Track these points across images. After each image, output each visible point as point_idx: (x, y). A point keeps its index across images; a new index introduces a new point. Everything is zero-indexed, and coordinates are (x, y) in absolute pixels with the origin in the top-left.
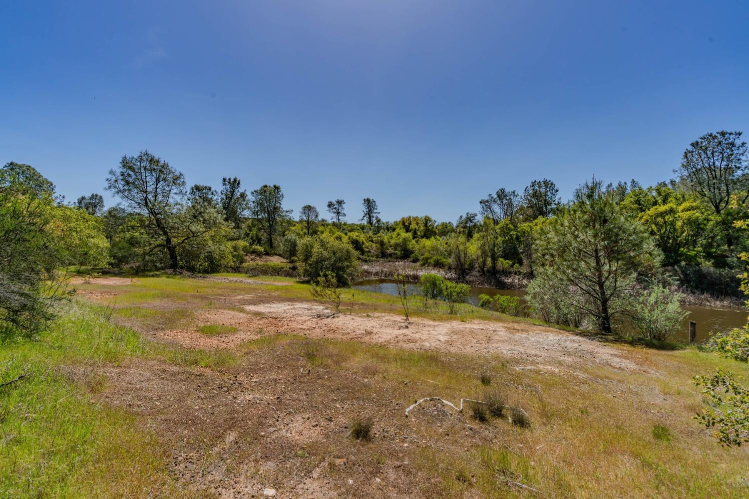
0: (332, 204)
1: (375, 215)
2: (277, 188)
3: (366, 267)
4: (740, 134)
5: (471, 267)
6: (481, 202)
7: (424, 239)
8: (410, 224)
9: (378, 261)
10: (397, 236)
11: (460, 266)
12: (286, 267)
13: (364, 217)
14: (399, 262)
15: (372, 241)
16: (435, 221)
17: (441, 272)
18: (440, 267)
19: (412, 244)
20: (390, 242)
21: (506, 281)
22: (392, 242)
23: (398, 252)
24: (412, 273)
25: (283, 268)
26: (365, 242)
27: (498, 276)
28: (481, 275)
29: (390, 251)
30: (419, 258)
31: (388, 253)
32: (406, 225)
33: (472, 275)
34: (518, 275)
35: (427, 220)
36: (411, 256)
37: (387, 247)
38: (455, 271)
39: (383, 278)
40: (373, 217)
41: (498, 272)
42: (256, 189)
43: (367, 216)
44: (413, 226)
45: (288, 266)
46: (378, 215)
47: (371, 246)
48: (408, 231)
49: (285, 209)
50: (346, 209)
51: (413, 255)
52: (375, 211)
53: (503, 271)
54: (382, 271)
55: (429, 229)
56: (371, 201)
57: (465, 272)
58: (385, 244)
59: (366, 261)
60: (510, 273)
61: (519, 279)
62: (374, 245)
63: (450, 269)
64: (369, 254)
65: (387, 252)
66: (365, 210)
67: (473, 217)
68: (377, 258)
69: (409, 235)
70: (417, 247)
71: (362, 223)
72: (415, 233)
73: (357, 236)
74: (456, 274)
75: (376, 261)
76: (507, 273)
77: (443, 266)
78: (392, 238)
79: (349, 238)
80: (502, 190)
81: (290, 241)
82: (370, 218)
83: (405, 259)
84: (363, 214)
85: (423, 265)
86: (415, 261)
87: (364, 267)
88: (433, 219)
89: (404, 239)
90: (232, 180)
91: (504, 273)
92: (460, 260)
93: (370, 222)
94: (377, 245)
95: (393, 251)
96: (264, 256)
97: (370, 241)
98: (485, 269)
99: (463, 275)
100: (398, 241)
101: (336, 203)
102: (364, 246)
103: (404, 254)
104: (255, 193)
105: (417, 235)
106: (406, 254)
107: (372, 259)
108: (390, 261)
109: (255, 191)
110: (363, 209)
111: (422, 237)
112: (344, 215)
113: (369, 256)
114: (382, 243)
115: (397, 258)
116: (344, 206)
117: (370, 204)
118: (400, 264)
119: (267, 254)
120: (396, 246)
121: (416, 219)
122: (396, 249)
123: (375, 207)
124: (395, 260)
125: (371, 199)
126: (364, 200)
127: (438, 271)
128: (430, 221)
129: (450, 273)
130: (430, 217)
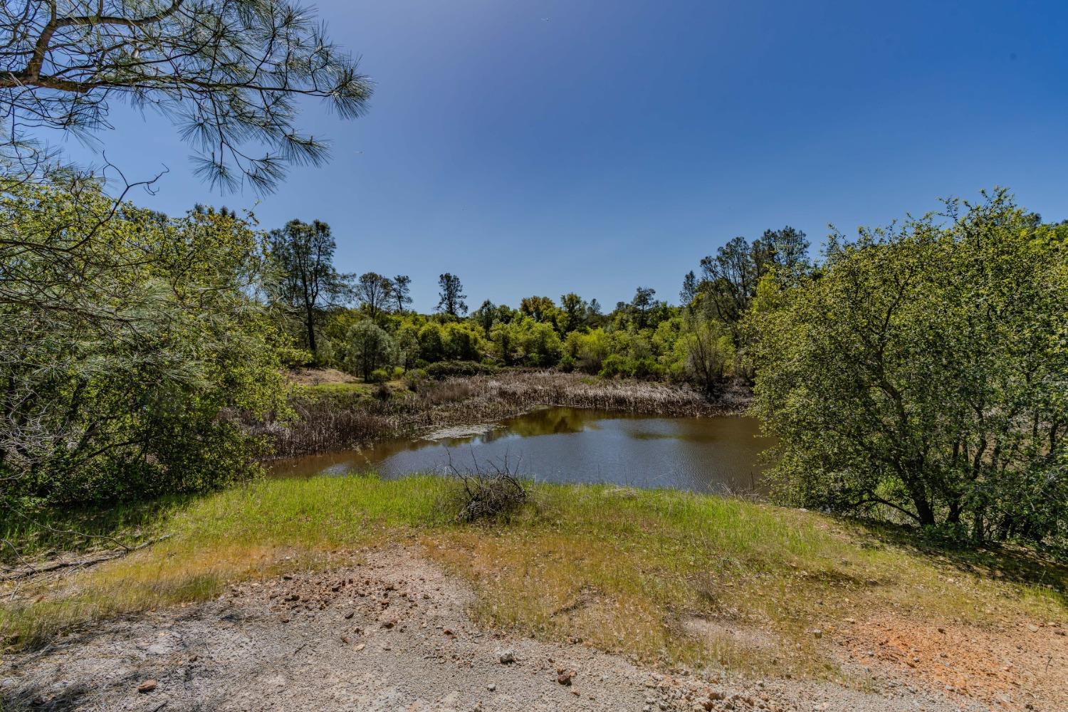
0: (388, 284)
1: (458, 300)
2: (322, 228)
7: (575, 333)
8: (538, 308)
11: (704, 377)
12: (366, 393)
13: (441, 303)
14: (540, 372)
17: (660, 388)
18: (653, 380)
19: (554, 341)
20: (517, 339)
22: (522, 338)
23: (534, 356)
25: (358, 396)
26: (479, 338)
29: (519, 353)
31: (517, 357)
32: (534, 308)
33: (735, 393)
35: (572, 301)
36: (558, 361)
37: (513, 347)
38: (691, 386)
40: (455, 303)
42: (275, 228)
43: (446, 301)
44: (546, 311)
45: (370, 392)
46: (463, 300)
47: (485, 345)
48: (541, 320)
49: (340, 271)
50: (412, 290)
51: (561, 359)
52: (459, 294)
55: (576, 316)
56: (452, 279)
57: (712, 387)
58: (510, 342)
63: (676, 381)
65: (513, 357)
66: (443, 293)
67: (648, 295)
68: (501, 366)
69: (548, 324)
70: (563, 346)
71: (440, 312)
72: (554, 321)
74: (694, 391)
77: (657, 377)
78: (517, 331)
80: (739, 240)
81: (364, 335)
82: (451, 305)
83: (550, 367)
84: (440, 299)
86: (569, 369)
88: (581, 298)
89: (541, 333)
90: (217, 211)
93: (451, 311)
95: (524, 354)
96: (304, 370)
99: (713, 392)
100: (532, 337)
101: (395, 281)
102: (476, 347)
103: (546, 358)
104: (272, 236)
105: (558, 325)
106: (549, 359)
107: (490, 368)
109: (273, 232)
110: (439, 290)
111: (569, 330)
112: (410, 300)
113: (485, 363)
114: (506, 341)
115: (535, 365)
116: (409, 286)
117: (450, 283)
118: (543, 375)
119: (312, 365)
120: (528, 346)
121: (545, 302)
122: (529, 351)
123: (459, 288)
124: (533, 369)
125: (452, 275)
126: (442, 276)
127: (653, 386)
128: (578, 302)
129: (681, 389)
130: (578, 296)
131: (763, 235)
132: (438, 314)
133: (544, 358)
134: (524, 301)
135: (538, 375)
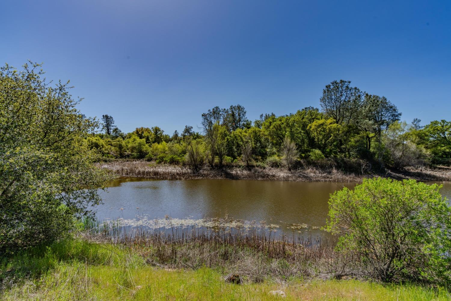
3: (106, 166)
4: (350, 82)
5: (202, 163)
6: (203, 115)
7: (156, 144)
8: (143, 133)
9: (118, 161)
10: (134, 141)
11: (194, 163)
13: (103, 129)
14: (136, 161)
15: (111, 145)
16: (163, 131)
17: (177, 168)
18: (176, 164)
19: (146, 148)
20: (127, 146)
21: (231, 172)
22: (130, 145)
23: (135, 154)
24: (152, 170)
26: (105, 145)
27: (224, 169)
28: (211, 169)
29: (128, 152)
30: (152, 158)
31: (126, 154)
32: (139, 133)
33: (204, 170)
34: (239, 168)
35: (157, 130)
36: (146, 156)
37: (125, 150)
38: (189, 167)
39: (124, 175)
40: (111, 129)
41: (224, 166)
43: (106, 128)
44: (145, 134)
46: (115, 128)
47: (110, 149)
48: (141, 137)
51: (148, 155)
52: (112, 125)
53: (227, 165)
54: (123, 170)
55: (158, 137)
56: (109, 117)
57: (198, 167)
58: (123, 147)
59: (105, 161)
60: (233, 166)
61: (240, 171)
62: (113, 148)
63: (184, 165)
64: (109, 155)
66: (104, 124)
67: (190, 129)
68: (116, 158)
69: (144, 140)
70: (150, 150)
71: (101, 133)
72: (147, 139)
73: (97, 140)
74: (190, 169)
75: (115, 161)
76: (230, 166)
77: (178, 163)
78: (129, 143)
79: (89, 141)
80: (217, 108)
82: (108, 130)
83: (141, 159)
84: (102, 127)
85: (160, 162)
86: (150, 160)
87: (104, 167)
88: (161, 129)
89: (140, 143)
91: (228, 167)
92: (193, 157)
93: (108, 133)
94: (116, 148)
95: (130, 153)
97: (109, 144)
98: (213, 164)
99: (196, 169)
100: (135, 145)
102: (103, 149)
103: (140, 155)
105: (149, 140)
106: (142, 155)
107: (111, 159)
108: (128, 161)
110: (102, 123)
111: (154, 142)
113: (108, 157)
114: (120, 147)
115: (134, 158)
117: (107, 119)
118: (137, 163)
120: (133, 149)
121: (147, 130)
122: (132, 151)
123: (113, 122)
124: (133, 160)
125: (109, 115)
126: (103, 116)
127: (175, 167)
128: (159, 130)
129: (185, 168)
130: (159, 128)
131: (230, 107)
132: (100, 134)
133: (139, 155)
134: (137, 129)
135: (134, 162)
